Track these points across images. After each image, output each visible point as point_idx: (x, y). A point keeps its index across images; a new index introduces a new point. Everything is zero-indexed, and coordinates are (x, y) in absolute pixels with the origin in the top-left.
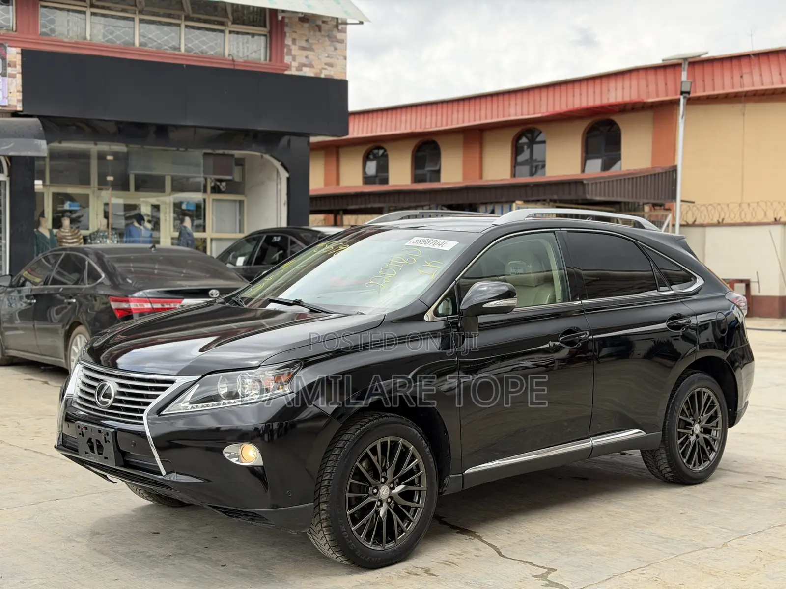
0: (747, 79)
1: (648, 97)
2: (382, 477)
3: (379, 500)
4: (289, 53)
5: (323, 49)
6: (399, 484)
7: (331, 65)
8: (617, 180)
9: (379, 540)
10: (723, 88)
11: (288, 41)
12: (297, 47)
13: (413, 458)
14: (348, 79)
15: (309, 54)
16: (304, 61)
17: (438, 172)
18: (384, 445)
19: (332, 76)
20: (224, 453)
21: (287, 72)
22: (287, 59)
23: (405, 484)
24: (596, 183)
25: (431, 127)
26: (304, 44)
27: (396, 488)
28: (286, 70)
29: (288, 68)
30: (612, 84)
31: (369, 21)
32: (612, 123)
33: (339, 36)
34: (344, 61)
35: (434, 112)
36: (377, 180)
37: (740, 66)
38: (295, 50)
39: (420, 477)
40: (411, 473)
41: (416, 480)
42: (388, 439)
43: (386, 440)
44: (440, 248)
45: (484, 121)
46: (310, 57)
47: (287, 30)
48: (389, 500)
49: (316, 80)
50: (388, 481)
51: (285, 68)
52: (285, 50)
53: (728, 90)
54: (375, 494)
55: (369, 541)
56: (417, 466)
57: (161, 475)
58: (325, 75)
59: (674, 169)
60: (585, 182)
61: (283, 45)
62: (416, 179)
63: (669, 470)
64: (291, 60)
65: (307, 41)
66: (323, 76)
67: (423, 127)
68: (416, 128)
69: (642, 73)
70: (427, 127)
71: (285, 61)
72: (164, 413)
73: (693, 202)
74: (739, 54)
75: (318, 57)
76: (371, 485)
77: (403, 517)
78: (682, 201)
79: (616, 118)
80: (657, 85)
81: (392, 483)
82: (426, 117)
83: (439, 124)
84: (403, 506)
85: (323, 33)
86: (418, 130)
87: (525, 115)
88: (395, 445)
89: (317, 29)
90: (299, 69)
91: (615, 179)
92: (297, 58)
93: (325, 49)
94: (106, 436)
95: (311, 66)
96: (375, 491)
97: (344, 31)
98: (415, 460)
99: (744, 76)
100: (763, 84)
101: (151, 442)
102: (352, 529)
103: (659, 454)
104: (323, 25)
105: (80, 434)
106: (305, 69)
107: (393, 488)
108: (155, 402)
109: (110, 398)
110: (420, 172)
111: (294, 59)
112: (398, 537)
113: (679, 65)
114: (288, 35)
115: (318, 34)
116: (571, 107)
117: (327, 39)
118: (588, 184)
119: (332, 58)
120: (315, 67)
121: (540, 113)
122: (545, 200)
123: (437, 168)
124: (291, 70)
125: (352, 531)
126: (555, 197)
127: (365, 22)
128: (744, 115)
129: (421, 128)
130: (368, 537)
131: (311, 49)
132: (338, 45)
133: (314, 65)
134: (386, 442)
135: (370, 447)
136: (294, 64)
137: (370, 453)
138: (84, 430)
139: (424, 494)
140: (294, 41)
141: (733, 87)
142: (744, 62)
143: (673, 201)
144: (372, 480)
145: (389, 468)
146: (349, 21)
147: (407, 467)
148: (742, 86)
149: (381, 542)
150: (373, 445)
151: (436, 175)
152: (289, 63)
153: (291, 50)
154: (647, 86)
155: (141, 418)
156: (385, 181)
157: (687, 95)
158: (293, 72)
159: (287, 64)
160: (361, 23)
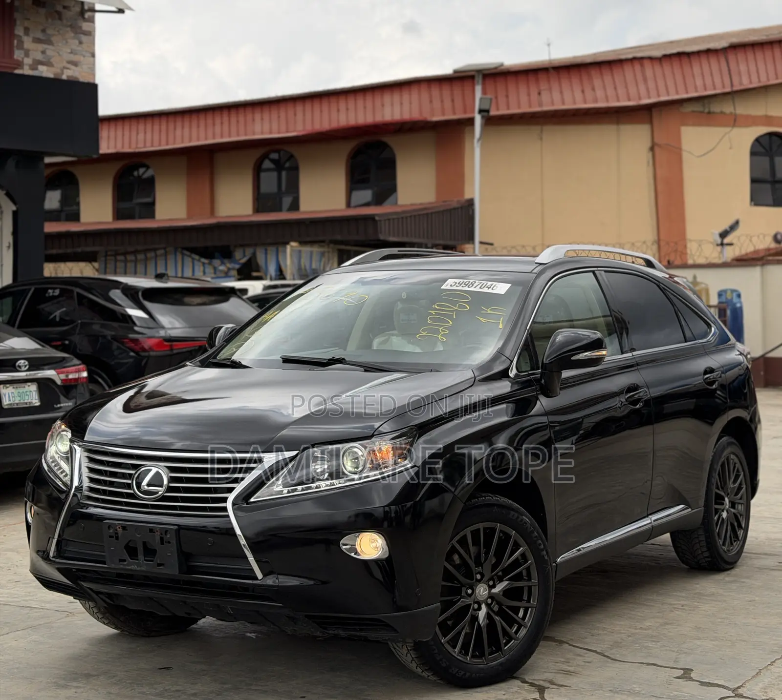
0: (545, 97)
1: (433, 115)
2: (476, 574)
3: (475, 603)
4: (21, 46)
5: (64, 42)
6: (501, 580)
7: (75, 64)
8: (411, 217)
9: (479, 652)
10: (519, 107)
11: (19, 31)
12: (31, 39)
13: (516, 546)
14: (97, 81)
15: (46, 49)
16: (39, 57)
17: (153, 204)
18: (475, 534)
19: (76, 78)
20: (341, 545)
21: (17, 72)
22: (18, 55)
23: (509, 580)
24: (389, 220)
25: (145, 147)
26: (40, 35)
27: (497, 586)
28: (16, 68)
29: (19, 65)
30: (387, 98)
31: (130, 9)
32: (385, 146)
33: (85, 26)
34: (92, 59)
35: (164, 127)
36: (63, 215)
37: (537, 81)
38: (28, 43)
39: (528, 569)
40: (516, 564)
41: (524, 573)
42: (481, 526)
43: (478, 528)
44: (490, 291)
45: (219, 140)
46: (49, 53)
47: (17, 15)
48: (489, 601)
49: (56, 82)
50: (485, 579)
51: (15, 66)
52: (15, 42)
53: (525, 109)
54: (470, 595)
55: (467, 654)
56: (523, 555)
57: (256, 578)
58: (68, 76)
59: (471, 203)
60: (377, 218)
61: (12, 35)
62: (119, 215)
63: (706, 554)
64: (22, 56)
65: (44, 31)
66: (64, 77)
67: (133, 146)
68: (123, 147)
69: (424, 86)
70: (139, 146)
71: (15, 57)
72: (252, 500)
73: (492, 244)
74: (535, 67)
75: (58, 53)
76: (463, 585)
77: (511, 622)
78: (481, 243)
79: (389, 140)
80: (442, 101)
81: (492, 579)
82: (138, 133)
83: (156, 142)
84: (508, 607)
85: (65, 21)
86: (127, 150)
87: (275, 133)
88: (490, 533)
89: (57, 16)
90: (33, 67)
91: (409, 215)
92: (30, 53)
93: (67, 42)
94: (163, 536)
95: (48, 64)
96: (470, 591)
97: (92, 20)
98: (520, 548)
99: (543, 93)
100: (563, 103)
101: (243, 542)
102: (442, 641)
103: (696, 536)
104: (64, 11)
105: (111, 537)
106: (41, 68)
107: (494, 586)
108: (239, 488)
109: (161, 486)
110: (125, 205)
111: (27, 55)
112: (505, 646)
113: (472, 78)
114: (18, 22)
115: (59, 22)
116: (334, 125)
117: (69, 29)
118: (380, 221)
119: (76, 54)
120: (55, 65)
121: (294, 131)
122: (323, 242)
123: (149, 200)
124: (22, 68)
125: (442, 643)
126: (339, 237)
127: (127, 12)
128: (541, 139)
129: (130, 147)
130: (465, 648)
131: (49, 42)
132: (84, 38)
133: (54, 63)
134: (479, 530)
135: (458, 538)
136: (28, 61)
137: (458, 546)
138: (120, 531)
139: (535, 590)
140: (27, 31)
141: (530, 106)
142: (542, 76)
143: (471, 242)
144: (463, 578)
145: (485, 561)
146: (98, 7)
147: (509, 559)
148: (541, 105)
149: (482, 655)
150: (462, 534)
151: (149, 210)
152: (20, 59)
153: (23, 42)
154: (431, 102)
155: (225, 509)
156: (75, 217)
157: (485, 114)
158: (26, 71)
159: (18, 60)
160: (121, 11)
